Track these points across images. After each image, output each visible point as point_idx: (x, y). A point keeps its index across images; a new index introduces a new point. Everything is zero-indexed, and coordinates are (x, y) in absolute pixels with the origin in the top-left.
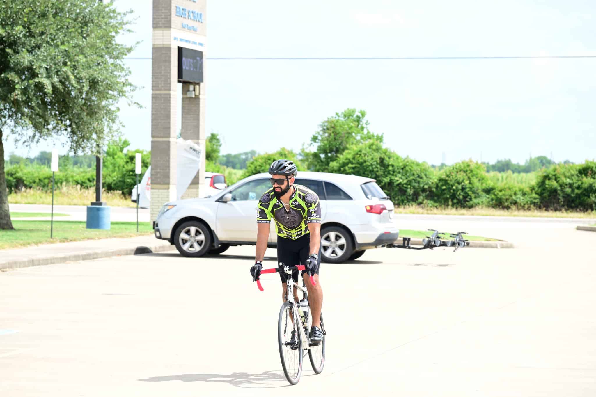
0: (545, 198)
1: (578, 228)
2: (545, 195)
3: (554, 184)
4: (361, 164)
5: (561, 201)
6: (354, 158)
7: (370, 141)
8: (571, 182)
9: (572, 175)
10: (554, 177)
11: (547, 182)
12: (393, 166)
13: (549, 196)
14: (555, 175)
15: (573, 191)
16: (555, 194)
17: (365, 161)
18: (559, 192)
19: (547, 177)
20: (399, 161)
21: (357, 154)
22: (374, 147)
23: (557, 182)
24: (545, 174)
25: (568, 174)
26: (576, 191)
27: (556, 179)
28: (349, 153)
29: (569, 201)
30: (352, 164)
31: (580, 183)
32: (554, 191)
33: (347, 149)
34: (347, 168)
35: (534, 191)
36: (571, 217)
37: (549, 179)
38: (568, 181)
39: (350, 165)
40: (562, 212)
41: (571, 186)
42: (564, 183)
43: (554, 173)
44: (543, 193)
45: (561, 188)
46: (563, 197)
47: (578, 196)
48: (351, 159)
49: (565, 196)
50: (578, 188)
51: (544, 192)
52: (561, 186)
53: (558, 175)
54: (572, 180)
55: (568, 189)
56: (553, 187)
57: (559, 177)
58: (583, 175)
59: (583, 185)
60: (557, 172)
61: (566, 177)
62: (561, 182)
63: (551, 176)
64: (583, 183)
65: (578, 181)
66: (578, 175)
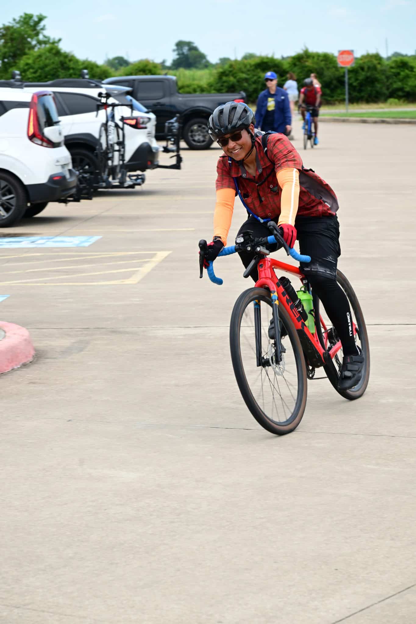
3: (232, 79)
4: (42, 68)
6: (34, 62)
7: (48, 46)
9: (249, 70)
11: (224, 78)
12: (73, 69)
14: (230, 71)
15: (249, 85)
17: (46, 66)
19: (223, 74)
20: (80, 63)
21: (37, 58)
22: (54, 51)
23: (235, 77)
24: (221, 70)
25: (244, 70)
26: (254, 86)
27: (233, 75)
28: (29, 59)
30: (33, 68)
31: (255, 78)
33: (25, 54)
34: (28, 73)
35: (213, 88)
37: (227, 75)
38: (244, 76)
39: (31, 70)
41: (246, 80)
42: (241, 78)
43: (230, 69)
47: (256, 91)
48: (33, 65)
50: (255, 82)
52: (238, 81)
53: (235, 71)
54: (248, 75)
55: (246, 84)
56: (231, 83)
57: (236, 73)
58: (259, 70)
59: (260, 79)
60: (234, 69)
61: (243, 72)
62: (238, 77)
63: (227, 72)
64: (259, 77)
65: (254, 76)
66: (253, 70)
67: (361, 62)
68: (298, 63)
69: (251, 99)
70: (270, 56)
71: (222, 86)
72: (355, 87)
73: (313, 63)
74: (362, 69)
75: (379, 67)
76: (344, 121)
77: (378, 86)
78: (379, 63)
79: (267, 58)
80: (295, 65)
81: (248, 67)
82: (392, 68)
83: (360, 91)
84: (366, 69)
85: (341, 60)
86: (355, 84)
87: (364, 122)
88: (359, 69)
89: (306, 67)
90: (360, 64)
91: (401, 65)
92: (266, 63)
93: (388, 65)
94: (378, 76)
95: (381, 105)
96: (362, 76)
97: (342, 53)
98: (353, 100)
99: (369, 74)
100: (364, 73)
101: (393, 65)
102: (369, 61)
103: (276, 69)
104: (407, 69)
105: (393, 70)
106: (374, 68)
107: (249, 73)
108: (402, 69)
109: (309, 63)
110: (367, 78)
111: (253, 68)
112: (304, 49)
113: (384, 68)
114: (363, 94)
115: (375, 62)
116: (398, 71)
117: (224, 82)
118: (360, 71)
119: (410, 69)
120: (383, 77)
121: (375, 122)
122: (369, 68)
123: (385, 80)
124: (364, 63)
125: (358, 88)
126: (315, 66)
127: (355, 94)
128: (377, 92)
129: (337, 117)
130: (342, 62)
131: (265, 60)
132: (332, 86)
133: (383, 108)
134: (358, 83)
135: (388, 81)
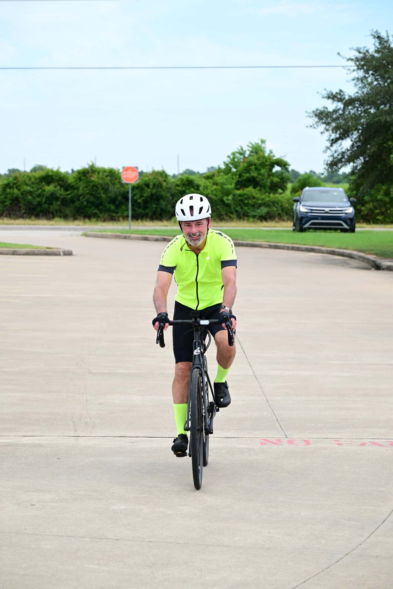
0: (7, 206)
1: (86, 235)
2: (7, 203)
5: (23, 209)
8: (32, 190)
9: (33, 183)
10: (15, 186)
11: (8, 190)
13: (11, 204)
14: (14, 184)
15: (34, 198)
16: (16, 202)
18: (21, 200)
19: (7, 186)
23: (19, 190)
24: (6, 182)
25: (29, 182)
26: (38, 199)
27: (17, 188)
29: (30, 209)
31: (40, 191)
32: (16, 200)
36: (43, 225)
37: (10, 188)
38: (28, 188)
40: (32, 220)
41: (31, 193)
42: (25, 191)
43: (14, 182)
44: (5, 202)
45: (23, 196)
46: (25, 205)
47: (40, 204)
49: (27, 204)
50: (39, 196)
51: (6, 200)
52: (22, 194)
53: (19, 183)
54: (33, 188)
55: (30, 197)
56: (15, 196)
57: (20, 186)
58: (44, 183)
59: (44, 193)
60: (18, 181)
61: (27, 185)
62: (22, 190)
63: (11, 184)
64: (44, 191)
65: (38, 189)
66: (38, 184)
67: (147, 179)
68: (82, 178)
69: (35, 213)
70: (55, 169)
71: (6, 198)
72: (140, 203)
73: (98, 178)
74: (147, 186)
75: (164, 184)
76: (125, 238)
77: (163, 203)
78: (165, 181)
79: (52, 171)
80: (80, 179)
81: (33, 179)
82: (177, 185)
83: (145, 208)
84: (151, 186)
85: (125, 177)
86: (139, 201)
87: (146, 239)
88: (144, 186)
89: (91, 182)
90: (146, 181)
91: (187, 183)
92: (51, 176)
93: (174, 182)
94: (163, 193)
95: (165, 223)
96: (147, 192)
97: (126, 169)
98: (136, 217)
99: (154, 191)
100: (148, 190)
101: (179, 183)
102: (154, 178)
103: (61, 182)
104: (193, 187)
105: (178, 188)
106: (160, 185)
107: (34, 186)
108: (187, 187)
109: (94, 178)
110: (152, 195)
111: (37, 181)
112: (91, 164)
113: (169, 186)
114: (147, 211)
115: (161, 179)
116: (184, 189)
117: (7, 194)
118: (146, 188)
119: (196, 188)
120: (169, 195)
121: (157, 240)
122: (154, 185)
123: (171, 198)
124: (149, 180)
125: (142, 205)
126: (100, 181)
127: (141, 211)
128: (162, 210)
129: (118, 234)
130: (126, 178)
131: (50, 174)
132: (117, 202)
133: (167, 226)
134: (143, 200)
135: (173, 199)
